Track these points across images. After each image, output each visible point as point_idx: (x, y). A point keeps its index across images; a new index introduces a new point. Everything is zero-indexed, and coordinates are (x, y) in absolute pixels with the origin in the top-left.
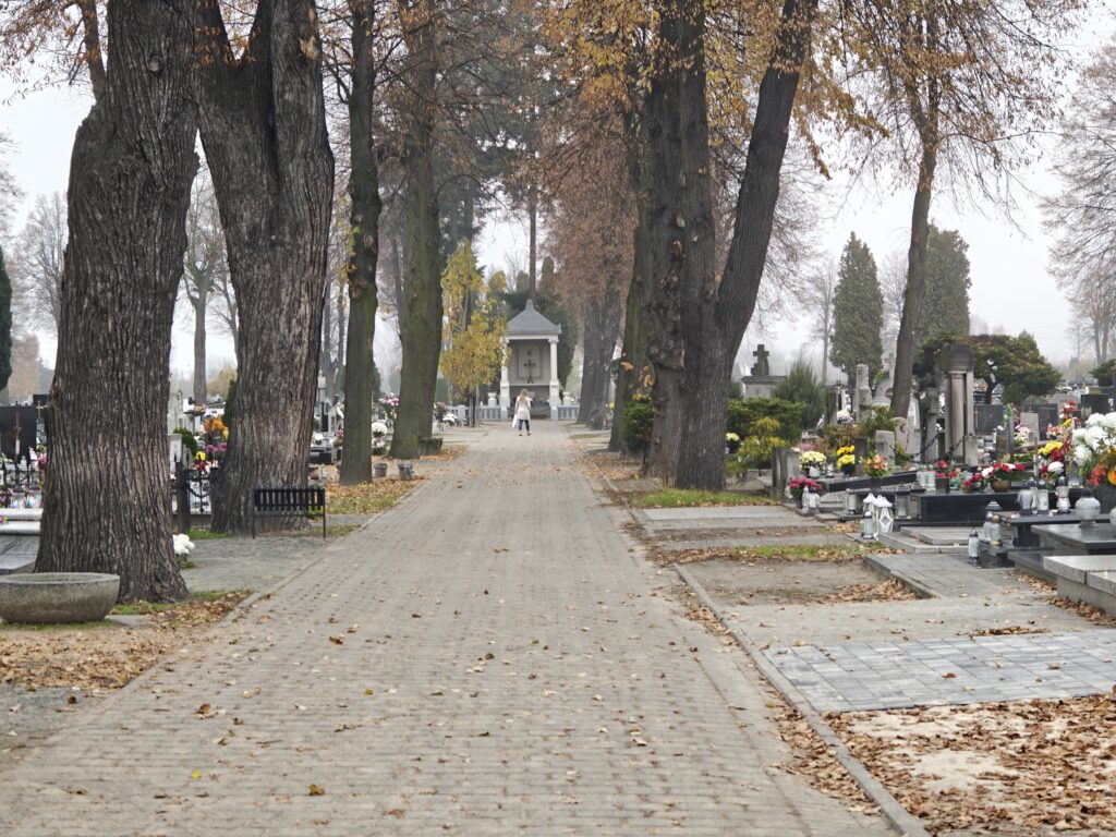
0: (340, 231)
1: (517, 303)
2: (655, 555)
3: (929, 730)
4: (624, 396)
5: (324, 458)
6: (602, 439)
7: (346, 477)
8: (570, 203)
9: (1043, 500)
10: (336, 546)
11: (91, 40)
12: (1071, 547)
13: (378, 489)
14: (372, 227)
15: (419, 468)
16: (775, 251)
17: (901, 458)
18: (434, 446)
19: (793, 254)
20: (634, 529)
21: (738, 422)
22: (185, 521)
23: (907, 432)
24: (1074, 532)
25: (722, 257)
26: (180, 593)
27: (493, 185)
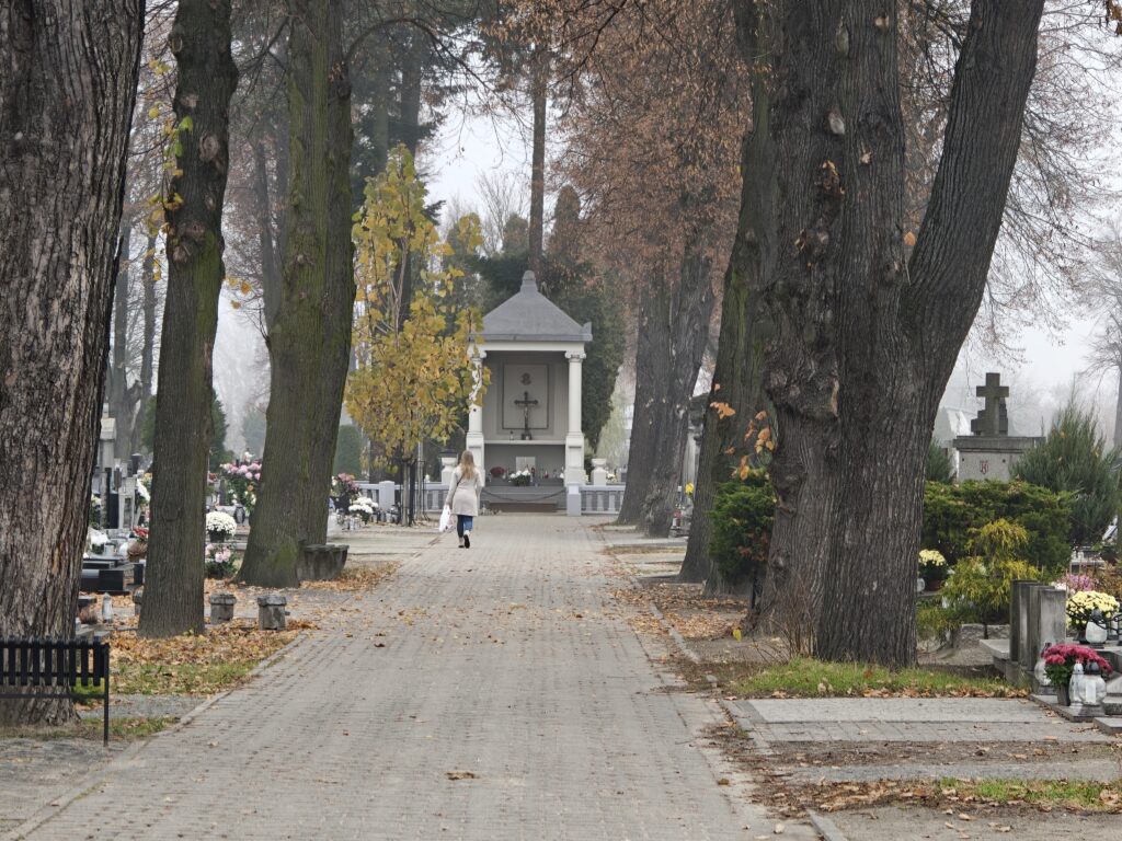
1: (503, 277)
2: (771, 792)
4: (715, 470)
5: (109, 581)
6: (669, 555)
7: (153, 619)
8: (615, 80)
10: (129, 760)
13: (216, 647)
14: (215, 117)
15: (299, 605)
16: (1025, 186)
18: (330, 562)
19: (1061, 192)
20: (731, 738)
21: (944, 527)
25: (918, 196)
27: (461, 40)
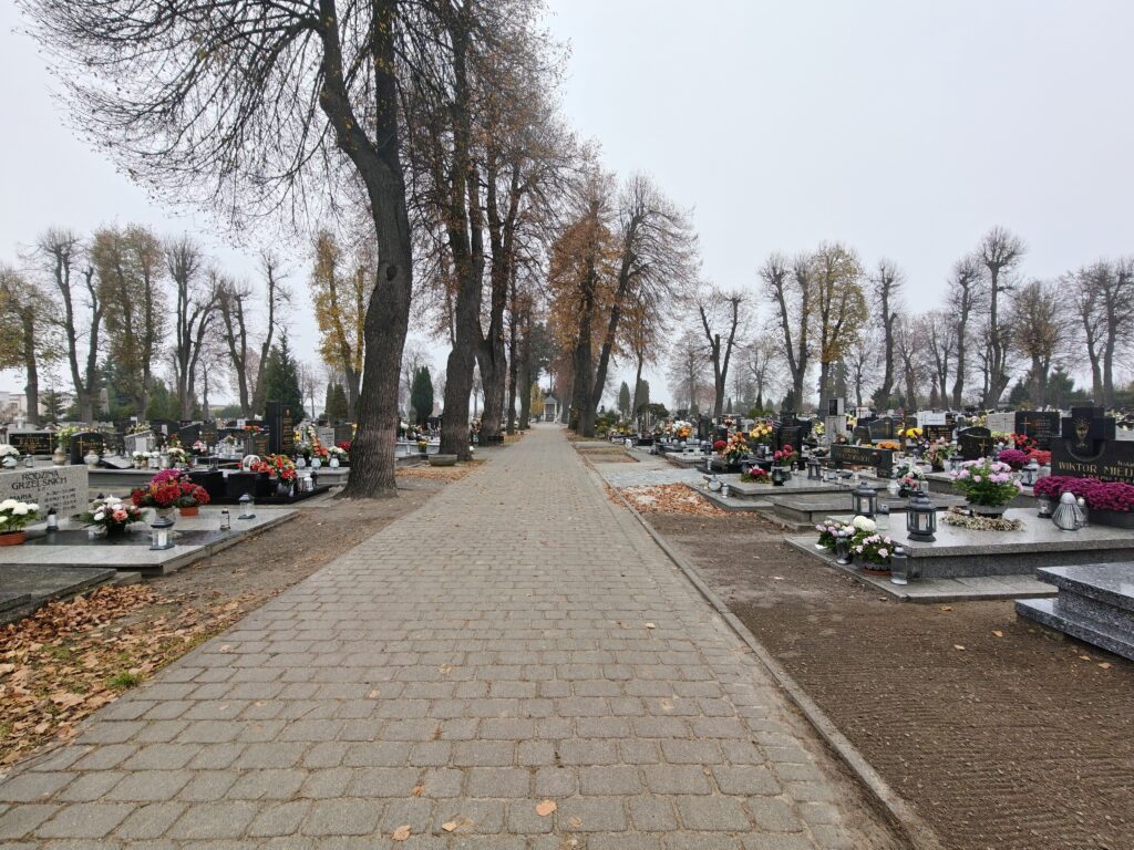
0: (508, 379)
1: (547, 395)
2: (579, 453)
3: (640, 491)
4: (572, 416)
5: (504, 430)
7: (509, 434)
9: (665, 440)
11: (452, 335)
12: (671, 450)
17: (634, 431)
22: (472, 444)
23: (635, 425)
24: (672, 447)
26: (471, 460)
